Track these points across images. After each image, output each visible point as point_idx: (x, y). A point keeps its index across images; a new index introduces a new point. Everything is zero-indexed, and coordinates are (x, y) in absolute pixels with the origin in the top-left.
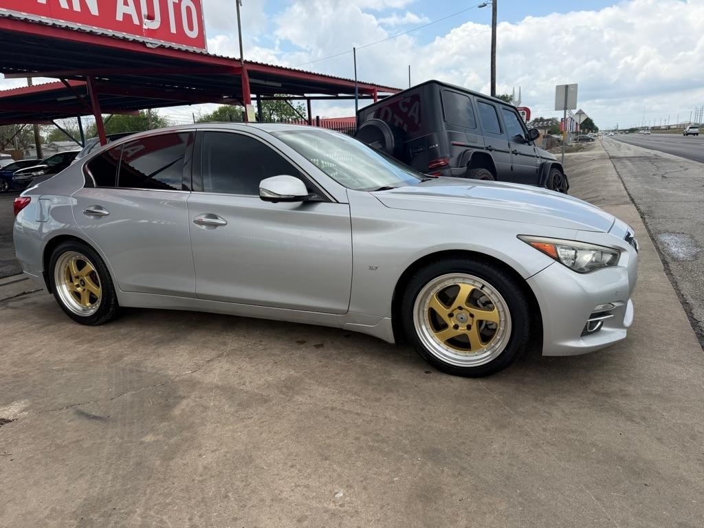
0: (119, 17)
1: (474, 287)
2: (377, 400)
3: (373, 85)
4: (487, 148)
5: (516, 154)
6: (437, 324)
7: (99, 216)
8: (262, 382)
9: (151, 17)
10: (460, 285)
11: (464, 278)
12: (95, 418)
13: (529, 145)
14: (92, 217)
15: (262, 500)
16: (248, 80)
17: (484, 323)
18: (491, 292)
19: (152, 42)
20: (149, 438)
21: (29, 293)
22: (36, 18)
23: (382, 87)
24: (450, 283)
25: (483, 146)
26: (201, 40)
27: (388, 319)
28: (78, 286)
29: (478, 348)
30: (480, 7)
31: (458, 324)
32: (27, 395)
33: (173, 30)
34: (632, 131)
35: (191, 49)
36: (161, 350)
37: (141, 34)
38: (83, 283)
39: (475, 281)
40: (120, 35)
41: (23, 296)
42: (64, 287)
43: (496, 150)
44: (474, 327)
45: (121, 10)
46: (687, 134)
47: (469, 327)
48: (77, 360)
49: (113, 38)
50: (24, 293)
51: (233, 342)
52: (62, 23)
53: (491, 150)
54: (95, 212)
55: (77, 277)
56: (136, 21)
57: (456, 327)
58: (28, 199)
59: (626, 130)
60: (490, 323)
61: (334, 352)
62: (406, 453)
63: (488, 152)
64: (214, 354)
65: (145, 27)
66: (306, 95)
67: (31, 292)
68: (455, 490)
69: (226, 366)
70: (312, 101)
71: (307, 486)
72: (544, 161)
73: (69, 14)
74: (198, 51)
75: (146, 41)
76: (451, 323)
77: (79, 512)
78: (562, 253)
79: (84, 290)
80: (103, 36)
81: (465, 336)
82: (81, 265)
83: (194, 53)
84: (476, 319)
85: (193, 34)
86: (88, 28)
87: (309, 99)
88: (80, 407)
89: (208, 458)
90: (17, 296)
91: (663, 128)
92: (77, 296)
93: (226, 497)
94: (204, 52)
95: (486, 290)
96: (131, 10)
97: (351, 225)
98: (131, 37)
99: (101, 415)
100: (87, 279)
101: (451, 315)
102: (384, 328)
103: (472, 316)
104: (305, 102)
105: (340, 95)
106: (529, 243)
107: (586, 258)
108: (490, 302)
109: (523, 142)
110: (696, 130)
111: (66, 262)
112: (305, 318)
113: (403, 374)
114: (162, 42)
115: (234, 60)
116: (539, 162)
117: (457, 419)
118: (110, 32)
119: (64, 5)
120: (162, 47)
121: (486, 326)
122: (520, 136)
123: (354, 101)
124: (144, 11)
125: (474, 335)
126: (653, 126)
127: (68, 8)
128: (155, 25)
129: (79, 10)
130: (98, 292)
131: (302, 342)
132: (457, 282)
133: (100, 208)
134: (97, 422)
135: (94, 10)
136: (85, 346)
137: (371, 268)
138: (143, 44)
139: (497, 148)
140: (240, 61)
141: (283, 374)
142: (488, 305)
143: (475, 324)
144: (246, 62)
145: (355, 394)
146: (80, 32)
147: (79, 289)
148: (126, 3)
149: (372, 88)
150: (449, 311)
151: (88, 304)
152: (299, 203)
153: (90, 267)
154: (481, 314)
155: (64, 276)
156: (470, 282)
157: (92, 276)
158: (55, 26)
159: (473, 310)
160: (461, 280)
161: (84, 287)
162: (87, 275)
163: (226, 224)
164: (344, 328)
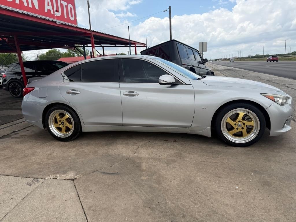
0: (46, 11)
1: (245, 113)
2: (218, 157)
3: (134, 41)
4: (193, 66)
5: (201, 68)
6: (230, 128)
7: (76, 94)
8: (166, 155)
9: (57, 11)
10: (239, 113)
12: (111, 174)
13: (204, 65)
14: (70, 94)
15: (211, 193)
17: (247, 126)
18: (252, 114)
19: (59, 22)
20: (143, 178)
21: (16, 131)
22: (15, 10)
23: (137, 42)
24: (235, 112)
25: (191, 65)
26: (75, 21)
27: (209, 128)
28: (60, 125)
29: (246, 136)
30: (164, 11)
31: (238, 126)
32: (70, 169)
33: (66, 17)
34: (216, 60)
35: (73, 25)
36: (110, 147)
37: (54, 18)
38: (63, 123)
39: (244, 111)
40: (47, 18)
41: (14, 133)
42: (52, 126)
43: (195, 67)
45: (47, 8)
46: (231, 61)
47: (243, 128)
48: (77, 154)
49: (45, 19)
50: (14, 132)
51: (139, 143)
52: (25, 12)
53: (194, 67)
54: (74, 92)
55: (60, 121)
56: (52, 13)
57: (237, 129)
58: (33, 89)
59: (214, 60)
60: (249, 126)
61: (183, 143)
62: (246, 172)
63: (193, 67)
64: (135, 147)
65: (55, 15)
66: (102, 45)
67: (17, 131)
68: (274, 181)
69: (146, 151)
71: (222, 186)
72: (208, 71)
73: (28, 8)
74: (75, 26)
75: (56, 21)
76: (235, 127)
77: (145, 205)
79: (63, 126)
80: (41, 19)
81: (241, 132)
82: (62, 115)
83: (74, 27)
85: (73, 19)
86: (35, 15)
87: (103, 47)
88: (100, 171)
89: (175, 182)
90: (12, 133)
91: (227, 59)
92: (59, 129)
93: (197, 193)
94: (77, 27)
95: (249, 114)
96: (50, 8)
97: (194, 92)
98: (51, 19)
99: (113, 172)
100: (65, 122)
101: (235, 124)
102: (207, 131)
103: (244, 124)
105: (117, 45)
106: (264, 96)
108: (250, 118)
109: (202, 64)
110: (233, 60)
111: (55, 114)
112: (171, 130)
114: (61, 22)
115: (88, 30)
116: (207, 71)
117: (251, 160)
118: (43, 17)
119: (26, 4)
120: (62, 24)
121: (248, 128)
122: (200, 61)
124: (55, 9)
125: (244, 131)
126: (224, 58)
127: (27, 6)
128: (59, 14)
129: (31, 7)
130: (72, 127)
131: (167, 140)
132: (238, 112)
133: (75, 91)
134: (115, 175)
135: (37, 8)
136: (74, 149)
137: (203, 109)
138: (55, 22)
139: (195, 66)
140: (90, 30)
141: (172, 152)
142: (250, 119)
143: (245, 127)
144: (92, 31)
145: (207, 156)
146: (32, 16)
147: (61, 126)
148: (48, 5)
149: (134, 42)
150: (235, 123)
151: (65, 133)
153: (67, 115)
154: (247, 123)
155: (53, 121)
156: (243, 111)
157: (68, 120)
158: (23, 14)
159: (244, 122)
160: (239, 111)
161: (64, 125)
162: (65, 120)
163: (138, 95)
164: (188, 133)
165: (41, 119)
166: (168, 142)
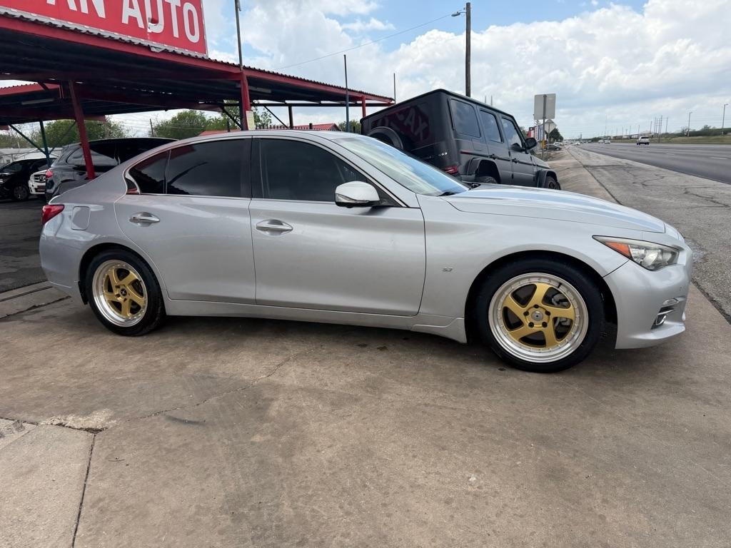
0: (125, 20)
1: (550, 286)
2: (465, 396)
3: (361, 92)
4: (491, 157)
5: (516, 162)
6: (512, 323)
7: (150, 223)
8: (343, 382)
9: (155, 21)
10: (536, 284)
11: (540, 277)
12: (190, 422)
13: (527, 153)
14: (139, 224)
15: (401, 487)
16: (247, 87)
17: (558, 320)
18: (568, 290)
19: (157, 47)
20: (257, 438)
21: (39, 306)
22: (46, 20)
23: (370, 95)
24: (526, 282)
25: (487, 154)
26: (202, 45)
27: (461, 319)
28: (118, 296)
29: (553, 344)
30: (454, 15)
31: (534, 321)
33: (176, 34)
34: (595, 140)
35: (193, 54)
36: (223, 357)
37: (145, 38)
38: (124, 292)
39: (550, 280)
40: (127, 38)
41: (35, 310)
42: (102, 297)
43: (499, 159)
44: (550, 324)
45: (127, 13)
46: (640, 143)
47: (545, 325)
48: (138, 370)
49: (120, 41)
50: (34, 307)
51: (293, 347)
52: (71, 25)
53: (494, 158)
54: (146, 220)
55: (118, 287)
56: (141, 25)
57: (531, 325)
58: (62, 207)
59: (590, 140)
60: (564, 320)
61: (400, 354)
62: (517, 440)
63: (492, 160)
64: (280, 359)
65: (149, 31)
66: (287, 102)
67: (42, 306)
68: (578, 470)
69: (300, 370)
70: (293, 108)
71: (437, 473)
72: (540, 169)
73: (77, 16)
74: (200, 56)
75: (151, 45)
76: (527, 321)
77: (226, 507)
78: (634, 252)
79: (125, 300)
80: (111, 39)
81: (540, 332)
82: (122, 274)
83: (196, 58)
84: (552, 316)
85: (194, 39)
86: (95, 31)
87: (290, 106)
88: (168, 413)
89: (328, 454)
90: (28, 309)
91: (625, 137)
92: (117, 306)
93: (365, 486)
94: (205, 58)
95: (562, 289)
96: (136, 13)
97: (424, 228)
98: (136, 41)
99: (196, 420)
100: (129, 289)
101: (526, 314)
102: (456, 329)
103: (548, 313)
104: (287, 108)
105: (323, 102)
106: (604, 243)
107: (652, 257)
108: (566, 300)
109: (521, 151)
110: (647, 140)
111: (107, 270)
112: (370, 321)
113: (479, 372)
114: (165, 47)
115: (233, 65)
116: (536, 170)
117: (549, 409)
118: (116, 36)
119: (73, 6)
120: (165, 51)
121: (560, 323)
122: (517, 144)
123: (345, 108)
124: (149, 15)
125: (549, 332)
126: (615, 135)
127: (76, 9)
128: (158, 28)
129: (87, 12)
130: (142, 301)
131: (365, 346)
132: (533, 281)
133: (149, 215)
134: (197, 426)
135: (101, 13)
136: (139, 356)
137: (445, 270)
138: (148, 48)
139: (500, 157)
140: (239, 66)
141: (361, 375)
142: (564, 302)
143: (551, 321)
144: (245, 67)
145: (441, 391)
146: (89, 34)
147: (120, 299)
148: (131, 6)
149: (361, 95)
150: (525, 309)
151: (129, 315)
152: (368, 209)
153: (134, 275)
154: (556, 311)
155: (102, 285)
156: (547, 281)
157: (135, 285)
158: (64, 29)
159: (549, 308)
160: (536, 280)
161: (126, 297)
162: (129, 284)
163: (291, 230)
164: (412, 330)
165: (76, 280)
166: (365, 349)
